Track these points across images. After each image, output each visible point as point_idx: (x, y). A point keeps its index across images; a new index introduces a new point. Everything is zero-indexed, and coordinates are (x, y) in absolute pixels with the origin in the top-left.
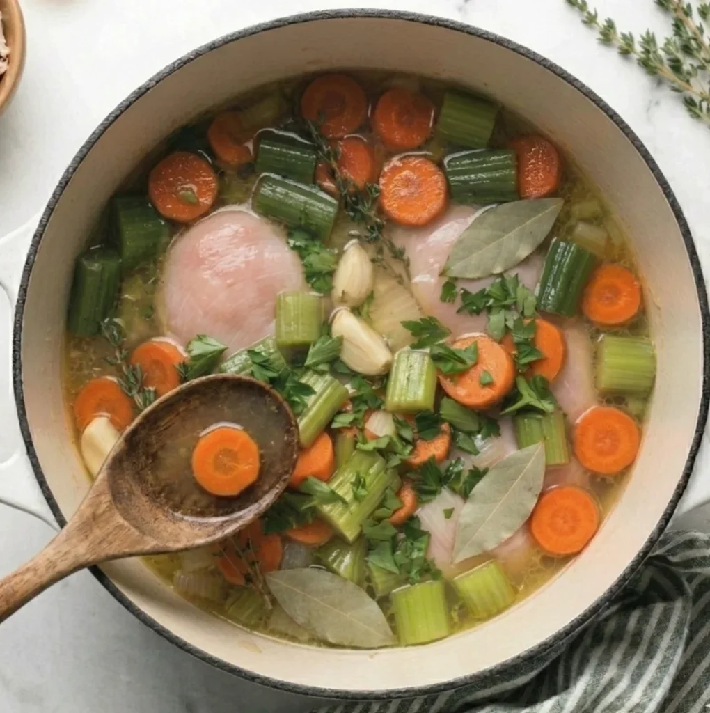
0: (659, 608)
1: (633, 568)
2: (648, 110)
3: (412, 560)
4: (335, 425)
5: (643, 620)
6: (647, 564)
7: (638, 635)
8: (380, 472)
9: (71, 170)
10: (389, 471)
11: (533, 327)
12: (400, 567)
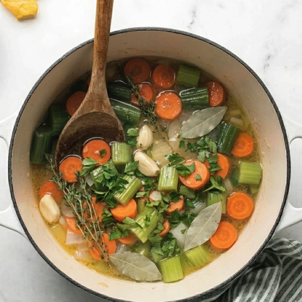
0: (269, 269)
1: (259, 253)
2: (264, 68)
3: (169, 250)
4: (137, 197)
5: (263, 274)
6: (264, 252)
7: (261, 280)
8: (156, 215)
9: (31, 92)
10: (159, 215)
11: (217, 157)
12: (164, 252)
